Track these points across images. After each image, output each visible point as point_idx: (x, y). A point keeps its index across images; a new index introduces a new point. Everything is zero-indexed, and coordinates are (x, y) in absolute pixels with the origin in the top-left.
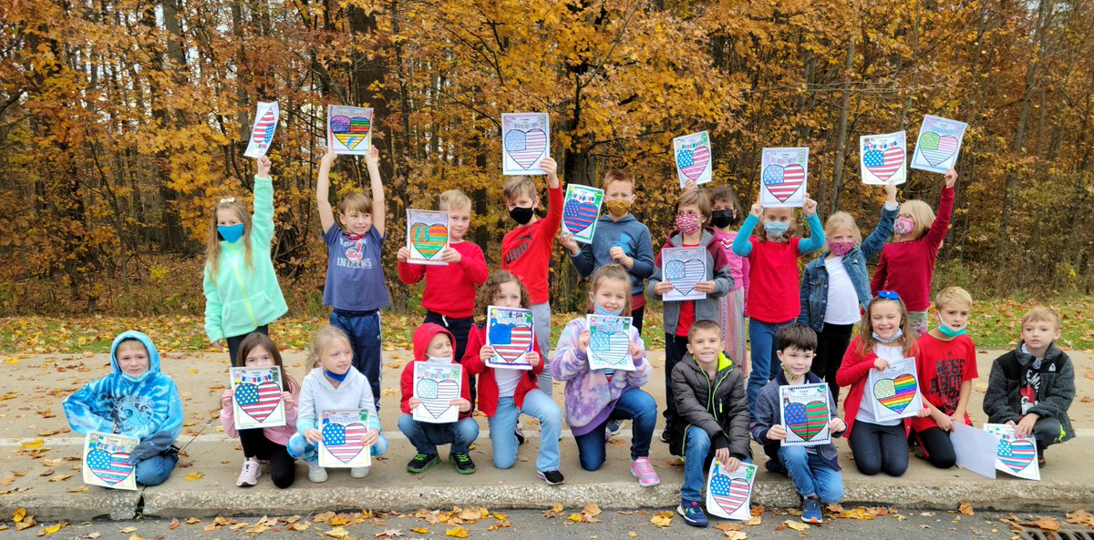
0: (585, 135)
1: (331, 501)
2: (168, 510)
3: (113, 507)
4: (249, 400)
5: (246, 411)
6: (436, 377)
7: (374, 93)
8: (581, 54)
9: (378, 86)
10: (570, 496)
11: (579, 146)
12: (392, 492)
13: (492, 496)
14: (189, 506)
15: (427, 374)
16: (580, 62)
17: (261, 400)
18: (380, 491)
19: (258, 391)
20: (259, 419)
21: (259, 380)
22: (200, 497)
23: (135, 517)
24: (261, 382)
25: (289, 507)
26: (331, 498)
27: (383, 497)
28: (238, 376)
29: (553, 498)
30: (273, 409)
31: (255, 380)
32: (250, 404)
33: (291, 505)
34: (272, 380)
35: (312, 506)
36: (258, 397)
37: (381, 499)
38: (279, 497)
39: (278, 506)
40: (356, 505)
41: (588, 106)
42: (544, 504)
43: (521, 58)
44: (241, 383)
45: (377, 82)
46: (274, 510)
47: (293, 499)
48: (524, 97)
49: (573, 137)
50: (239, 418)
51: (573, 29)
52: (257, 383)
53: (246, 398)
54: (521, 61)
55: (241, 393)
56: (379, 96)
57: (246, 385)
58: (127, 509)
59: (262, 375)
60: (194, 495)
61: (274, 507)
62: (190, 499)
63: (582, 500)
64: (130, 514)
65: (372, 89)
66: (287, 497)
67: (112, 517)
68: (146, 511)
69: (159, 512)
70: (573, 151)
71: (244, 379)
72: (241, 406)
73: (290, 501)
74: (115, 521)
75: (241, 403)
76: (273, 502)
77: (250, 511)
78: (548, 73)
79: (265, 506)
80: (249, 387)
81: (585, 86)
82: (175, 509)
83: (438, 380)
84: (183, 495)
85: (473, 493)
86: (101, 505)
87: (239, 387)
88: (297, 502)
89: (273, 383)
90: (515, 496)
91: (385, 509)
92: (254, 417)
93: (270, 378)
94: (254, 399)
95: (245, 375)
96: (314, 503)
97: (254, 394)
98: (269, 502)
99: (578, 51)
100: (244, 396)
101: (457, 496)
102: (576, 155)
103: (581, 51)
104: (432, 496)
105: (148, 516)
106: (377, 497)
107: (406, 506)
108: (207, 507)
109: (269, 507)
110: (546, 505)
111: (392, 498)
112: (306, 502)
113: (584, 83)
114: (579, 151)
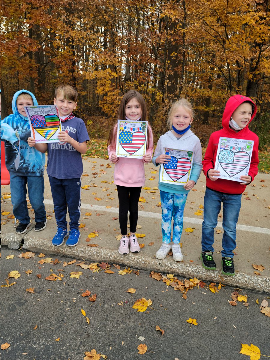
0: (259, 74)
1: (111, 258)
2: (33, 248)
3: (9, 242)
4: (126, 141)
5: (123, 147)
6: (234, 148)
7: (173, 57)
8: (262, 38)
9: (174, 54)
10: (252, 283)
11: (255, 79)
12: (143, 259)
13: (201, 272)
14: (43, 248)
15: (227, 146)
16: (261, 42)
17: (133, 142)
18: (137, 257)
19: (132, 136)
20: (130, 153)
21: (134, 129)
22: (48, 244)
23: (19, 248)
24: (135, 131)
25: (89, 257)
26: (111, 256)
27: (139, 261)
28: (122, 125)
29: (240, 281)
30: (139, 148)
31: (131, 129)
32: (126, 143)
33: (91, 256)
34: (141, 131)
35: (101, 258)
36: (132, 140)
37: (137, 262)
38: (85, 251)
39: (84, 255)
40: (124, 262)
41: (262, 61)
42: (233, 284)
43: (236, 40)
44: (123, 130)
45: (174, 53)
46: (82, 257)
47: (92, 253)
48: (235, 56)
49: (253, 75)
50: (118, 150)
51: (260, 27)
52: (133, 132)
53: (125, 140)
54: (236, 41)
55: (122, 136)
56: (174, 58)
57: (126, 132)
58: (15, 244)
59: (136, 127)
60: (46, 243)
61: (82, 255)
62: (43, 244)
63: (259, 286)
64: (17, 247)
65: (172, 55)
66: (89, 251)
67: (9, 247)
68: (24, 246)
69: (29, 248)
70: (252, 81)
71: (125, 128)
72: (121, 144)
73: (90, 254)
74: (10, 249)
75: (121, 142)
76: (82, 253)
77: (71, 255)
78: (247, 46)
79: (78, 254)
80: (127, 133)
81: (263, 51)
82: (36, 248)
83: (235, 151)
84: (40, 242)
85: (190, 269)
86: (4, 240)
87: (122, 132)
88: (94, 255)
89: (142, 132)
90: (215, 275)
91: (139, 268)
92: (128, 151)
93: (141, 129)
94: (129, 141)
95: (126, 125)
96: (102, 257)
97: (130, 138)
98: (80, 252)
99: (261, 37)
100: (124, 138)
101: (180, 268)
102: (253, 82)
103: (263, 37)
104: (166, 265)
105: (24, 249)
106: (135, 260)
107: (150, 268)
108: (50, 250)
109: (80, 255)
110: (235, 284)
111: (143, 262)
112: (98, 256)
113: (263, 49)
114: (254, 81)
